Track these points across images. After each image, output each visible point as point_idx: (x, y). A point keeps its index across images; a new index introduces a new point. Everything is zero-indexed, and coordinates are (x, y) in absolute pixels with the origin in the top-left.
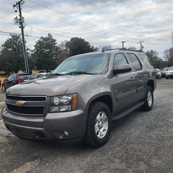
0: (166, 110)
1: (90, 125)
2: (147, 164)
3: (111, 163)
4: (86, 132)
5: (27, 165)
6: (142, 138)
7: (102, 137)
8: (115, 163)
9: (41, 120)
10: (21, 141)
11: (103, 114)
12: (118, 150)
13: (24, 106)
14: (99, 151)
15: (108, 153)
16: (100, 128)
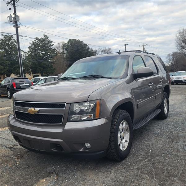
0: (183, 118)
1: (113, 136)
2: (182, 181)
3: (140, 180)
4: (110, 144)
5: (42, 182)
6: (167, 150)
7: (125, 149)
8: (145, 179)
9: (59, 130)
10: (28, 154)
11: (124, 123)
12: (144, 164)
13: (38, 114)
14: (123, 166)
15: (133, 168)
16: (122, 139)
